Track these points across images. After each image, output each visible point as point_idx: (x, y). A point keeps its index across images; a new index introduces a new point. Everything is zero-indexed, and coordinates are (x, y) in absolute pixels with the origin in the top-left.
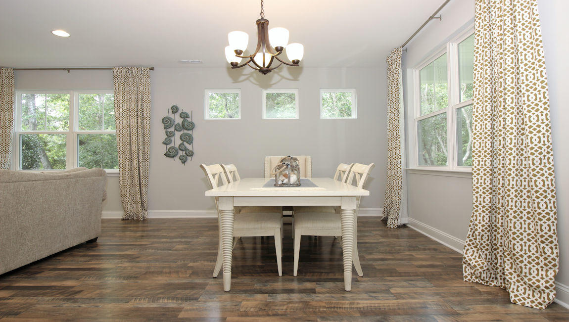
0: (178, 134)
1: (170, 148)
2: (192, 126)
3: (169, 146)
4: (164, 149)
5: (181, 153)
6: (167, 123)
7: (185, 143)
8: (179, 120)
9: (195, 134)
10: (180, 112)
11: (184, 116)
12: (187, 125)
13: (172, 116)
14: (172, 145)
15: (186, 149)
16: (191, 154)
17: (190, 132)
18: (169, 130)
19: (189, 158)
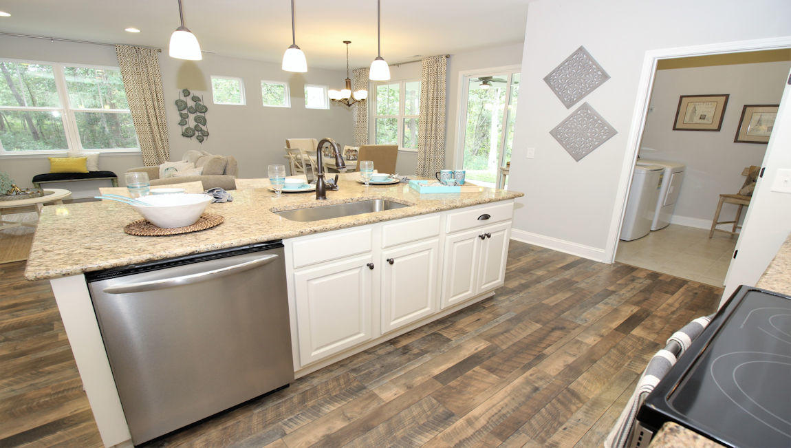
0: (192, 117)
1: (187, 129)
2: (205, 110)
3: (185, 127)
4: (180, 130)
5: (197, 133)
6: (180, 105)
7: (200, 125)
8: (191, 103)
9: (208, 116)
10: (191, 95)
11: (195, 99)
12: (200, 109)
13: (183, 98)
14: (187, 126)
15: (201, 130)
16: (207, 134)
17: (203, 115)
18: (182, 112)
19: (205, 138)
